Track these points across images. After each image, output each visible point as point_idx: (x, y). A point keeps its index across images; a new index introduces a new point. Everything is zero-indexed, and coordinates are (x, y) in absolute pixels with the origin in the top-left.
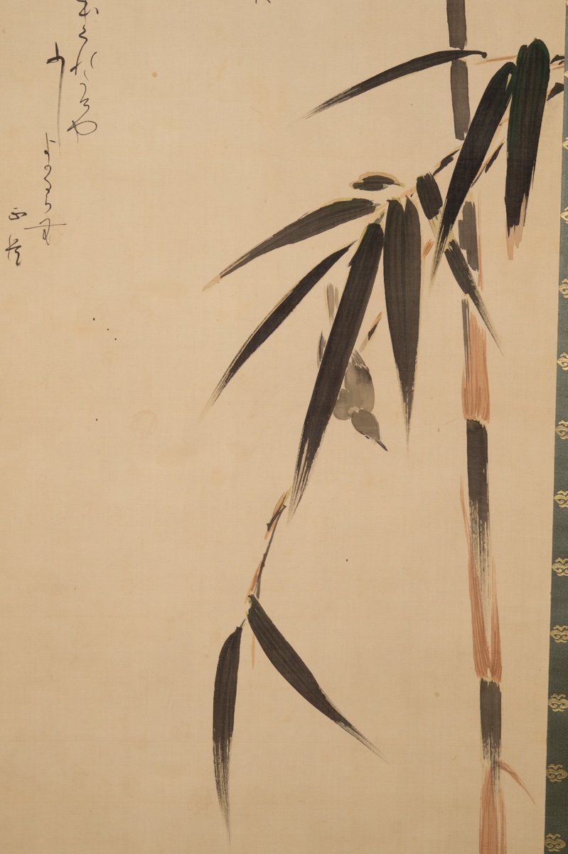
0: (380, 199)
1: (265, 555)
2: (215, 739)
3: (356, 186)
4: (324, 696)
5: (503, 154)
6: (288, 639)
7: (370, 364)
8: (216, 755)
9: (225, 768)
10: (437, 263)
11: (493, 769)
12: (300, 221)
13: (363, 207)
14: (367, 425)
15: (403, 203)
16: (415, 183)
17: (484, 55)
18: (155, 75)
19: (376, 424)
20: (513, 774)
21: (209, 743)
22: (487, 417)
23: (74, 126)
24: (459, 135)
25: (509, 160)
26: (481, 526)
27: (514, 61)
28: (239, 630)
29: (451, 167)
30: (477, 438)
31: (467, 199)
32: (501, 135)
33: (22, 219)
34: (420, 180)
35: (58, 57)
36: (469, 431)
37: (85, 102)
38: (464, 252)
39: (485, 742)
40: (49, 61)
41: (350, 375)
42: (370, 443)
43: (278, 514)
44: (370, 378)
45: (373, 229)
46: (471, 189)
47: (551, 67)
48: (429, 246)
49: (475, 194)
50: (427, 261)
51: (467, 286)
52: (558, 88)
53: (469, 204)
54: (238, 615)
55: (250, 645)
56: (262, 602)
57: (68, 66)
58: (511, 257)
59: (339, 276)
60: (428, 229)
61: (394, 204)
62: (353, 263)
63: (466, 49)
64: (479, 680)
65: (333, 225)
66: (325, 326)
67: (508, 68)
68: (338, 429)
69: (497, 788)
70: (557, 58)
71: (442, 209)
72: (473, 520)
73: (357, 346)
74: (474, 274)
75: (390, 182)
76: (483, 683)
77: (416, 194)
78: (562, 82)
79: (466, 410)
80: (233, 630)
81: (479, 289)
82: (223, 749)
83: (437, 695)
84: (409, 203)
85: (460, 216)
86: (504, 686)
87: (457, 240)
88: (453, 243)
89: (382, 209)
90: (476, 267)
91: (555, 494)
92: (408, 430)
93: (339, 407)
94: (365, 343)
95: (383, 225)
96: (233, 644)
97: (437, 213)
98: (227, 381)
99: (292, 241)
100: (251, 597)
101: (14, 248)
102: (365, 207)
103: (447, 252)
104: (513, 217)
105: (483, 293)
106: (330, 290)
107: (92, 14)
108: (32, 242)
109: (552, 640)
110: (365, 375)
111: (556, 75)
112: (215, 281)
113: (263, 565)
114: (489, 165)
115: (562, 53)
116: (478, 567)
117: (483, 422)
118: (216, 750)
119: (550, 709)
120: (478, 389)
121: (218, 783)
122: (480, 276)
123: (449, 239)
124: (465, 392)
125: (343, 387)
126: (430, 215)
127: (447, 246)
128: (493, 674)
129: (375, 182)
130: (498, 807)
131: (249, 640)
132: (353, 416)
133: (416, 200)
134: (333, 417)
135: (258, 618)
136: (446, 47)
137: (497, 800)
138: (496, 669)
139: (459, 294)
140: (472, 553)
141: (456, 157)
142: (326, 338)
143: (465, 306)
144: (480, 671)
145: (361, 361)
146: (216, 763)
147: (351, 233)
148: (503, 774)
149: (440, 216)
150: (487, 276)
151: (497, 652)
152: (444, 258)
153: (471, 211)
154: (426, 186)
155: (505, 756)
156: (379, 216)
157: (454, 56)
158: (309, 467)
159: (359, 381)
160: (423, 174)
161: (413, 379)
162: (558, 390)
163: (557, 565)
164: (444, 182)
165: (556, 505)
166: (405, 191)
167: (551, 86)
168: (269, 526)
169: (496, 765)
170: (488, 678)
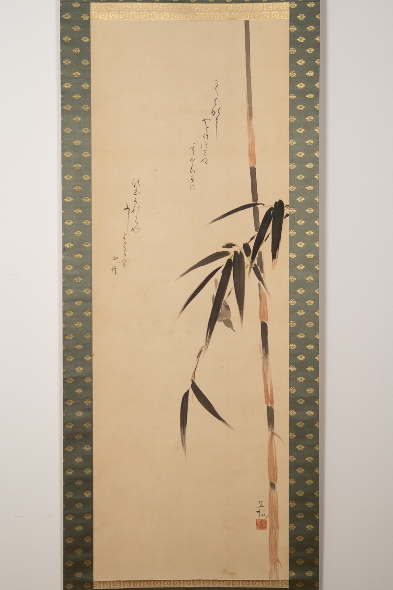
0: (231, 251)
1: (196, 366)
2: (181, 427)
3: (224, 247)
4: (216, 412)
5: (270, 236)
6: (204, 394)
7: (229, 304)
8: (181, 432)
9: (184, 436)
10: (250, 271)
11: (272, 435)
12: (206, 259)
13: (225, 254)
14: (228, 324)
15: (239, 252)
16: (243, 245)
17: (264, 205)
18: (158, 213)
19: (231, 323)
20: (278, 436)
21: (180, 428)
22: (267, 320)
23: (133, 230)
24: (256, 230)
25: (272, 238)
26: (266, 356)
27: (273, 207)
28: (188, 391)
29: (254, 240)
30: (264, 327)
31: (259, 250)
32: (270, 230)
33: (117, 259)
34: (244, 244)
35: (128, 208)
36: (261, 325)
37: (136, 222)
38: (259, 267)
39: (269, 426)
40: (125, 209)
41: (223, 307)
42: (230, 329)
43: (200, 353)
44: (229, 308)
45: (229, 260)
46: (260, 247)
47: (285, 208)
48: (247, 266)
49: (261, 249)
50: (247, 271)
51: (260, 278)
52: (287, 215)
53: (260, 252)
54: (188, 386)
55: (192, 396)
56: (196, 381)
57: (131, 211)
58: (274, 269)
59: (218, 276)
60: (247, 260)
61: (236, 253)
62: (223, 271)
63: (258, 203)
64: (266, 406)
65: (216, 259)
66: (215, 292)
67: (271, 209)
68: (219, 325)
69: (273, 441)
70: (287, 206)
71: (251, 254)
72: (263, 354)
73: (225, 298)
74: (262, 274)
75: (234, 245)
76: (268, 407)
77: (243, 249)
78: (288, 213)
79: (260, 318)
80: (186, 391)
81: (264, 279)
82: (184, 430)
83: (253, 411)
84: (241, 252)
85: (257, 256)
86: (274, 408)
87: (256, 264)
88: (255, 265)
89: (232, 254)
90: (263, 272)
91: (290, 345)
92: (242, 325)
93: (219, 318)
94: (227, 297)
95: (232, 259)
96: (186, 396)
97: (249, 255)
98: (183, 310)
99: (203, 265)
100: (192, 380)
101: (114, 269)
102: (226, 254)
103: (253, 268)
104: (274, 256)
105: (265, 280)
106: (216, 280)
107: (138, 195)
108: (119, 267)
109: (290, 392)
110: (227, 307)
111: (287, 211)
112: (179, 278)
113: (196, 369)
114: (266, 240)
115: (288, 204)
116: (265, 369)
117: (266, 322)
118: (181, 430)
119: (290, 415)
120: (264, 311)
121: (182, 441)
122: (264, 275)
123: (254, 263)
124: (260, 312)
125: (220, 311)
126: (248, 255)
127: (253, 266)
128: (271, 404)
129: (229, 246)
130: (274, 447)
131: (192, 394)
132: (224, 321)
133: (243, 251)
134: (217, 321)
135: (194, 387)
136: (251, 202)
137: (273, 445)
138: (272, 402)
139: (257, 281)
140: (263, 364)
141: (255, 237)
142: (215, 296)
143: (259, 285)
144: (267, 403)
145: (226, 303)
146: (182, 435)
147: (222, 262)
148: (275, 436)
149: (251, 256)
150: (266, 275)
151: (272, 397)
152: (252, 269)
153: (260, 254)
154: (246, 246)
155: (276, 430)
156: (231, 256)
157: (254, 205)
158: (210, 337)
159: (226, 309)
160: (245, 243)
161: (243, 309)
162: (290, 311)
163: (291, 368)
164: (252, 245)
165: (290, 348)
166: (239, 248)
167: (285, 214)
168: (197, 357)
169: (273, 434)
170: (270, 405)
